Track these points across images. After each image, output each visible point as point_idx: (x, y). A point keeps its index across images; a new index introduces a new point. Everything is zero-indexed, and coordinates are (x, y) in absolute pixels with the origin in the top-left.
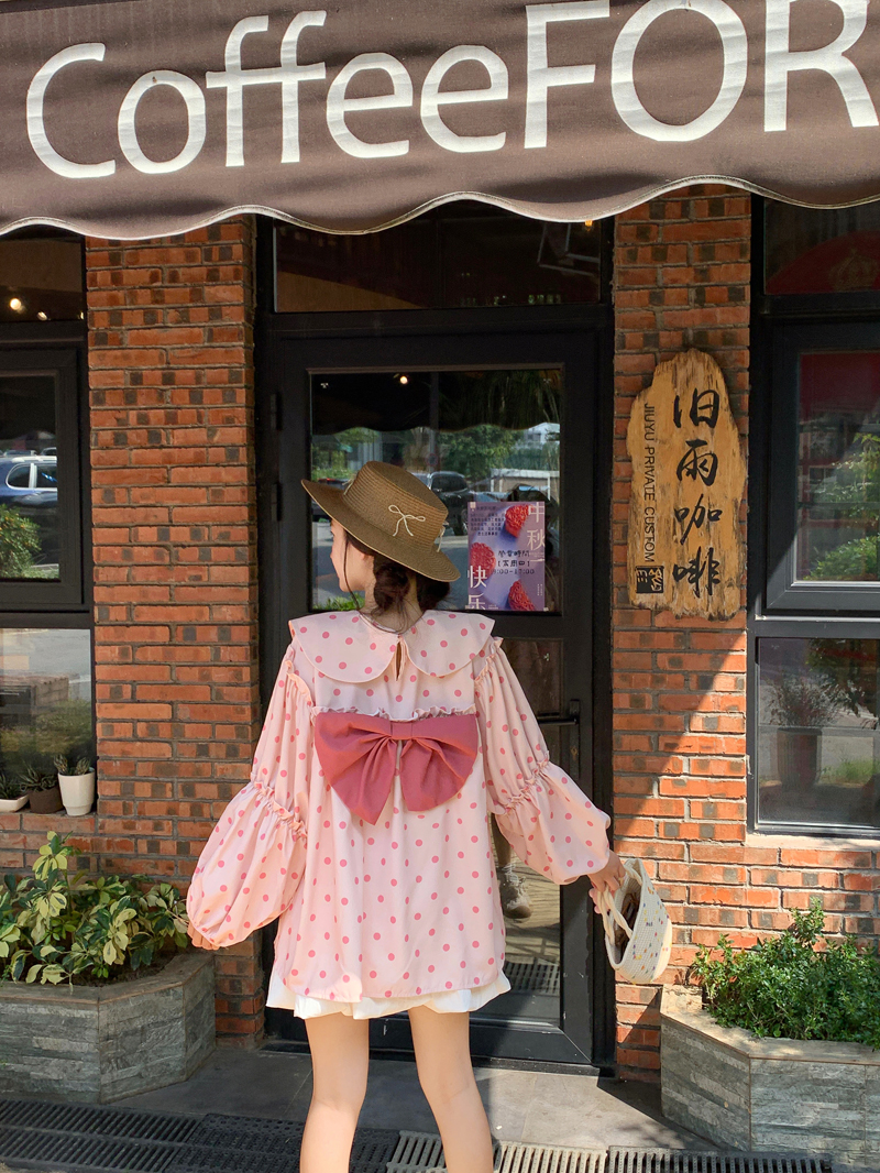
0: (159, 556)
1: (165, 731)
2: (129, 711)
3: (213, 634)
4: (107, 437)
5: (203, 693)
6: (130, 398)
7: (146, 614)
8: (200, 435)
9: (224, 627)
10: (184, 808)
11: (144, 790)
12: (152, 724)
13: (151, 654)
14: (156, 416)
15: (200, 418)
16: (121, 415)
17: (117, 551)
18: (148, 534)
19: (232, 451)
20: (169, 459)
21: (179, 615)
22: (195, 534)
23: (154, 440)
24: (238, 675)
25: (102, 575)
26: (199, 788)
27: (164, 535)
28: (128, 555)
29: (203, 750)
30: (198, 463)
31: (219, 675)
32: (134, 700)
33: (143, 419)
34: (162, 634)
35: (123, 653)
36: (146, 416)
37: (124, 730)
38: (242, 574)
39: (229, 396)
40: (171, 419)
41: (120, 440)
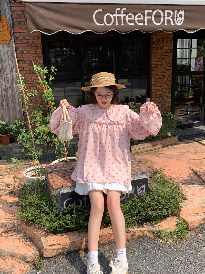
0: (161, 66)
1: (160, 90)
2: (156, 88)
3: (167, 76)
4: (155, 48)
5: (166, 84)
6: (158, 43)
7: (159, 74)
8: (167, 48)
9: (169, 76)
10: (162, 101)
11: (158, 99)
13: (159, 80)
15: (167, 46)
16: (157, 45)
17: (155, 65)
18: (160, 63)
19: (171, 50)
20: (163, 52)
21: (163, 74)
22: (166, 62)
23: (161, 49)
24: (170, 82)
25: (153, 69)
26: (164, 98)
27: (162, 63)
28: (157, 66)
29: (165, 93)
30: (166, 52)
31: (168, 82)
34: (161, 77)
35: (156, 80)
36: (160, 45)
37: (155, 91)
38: (171, 68)
39: (171, 42)
40: (163, 46)
41: (157, 49)
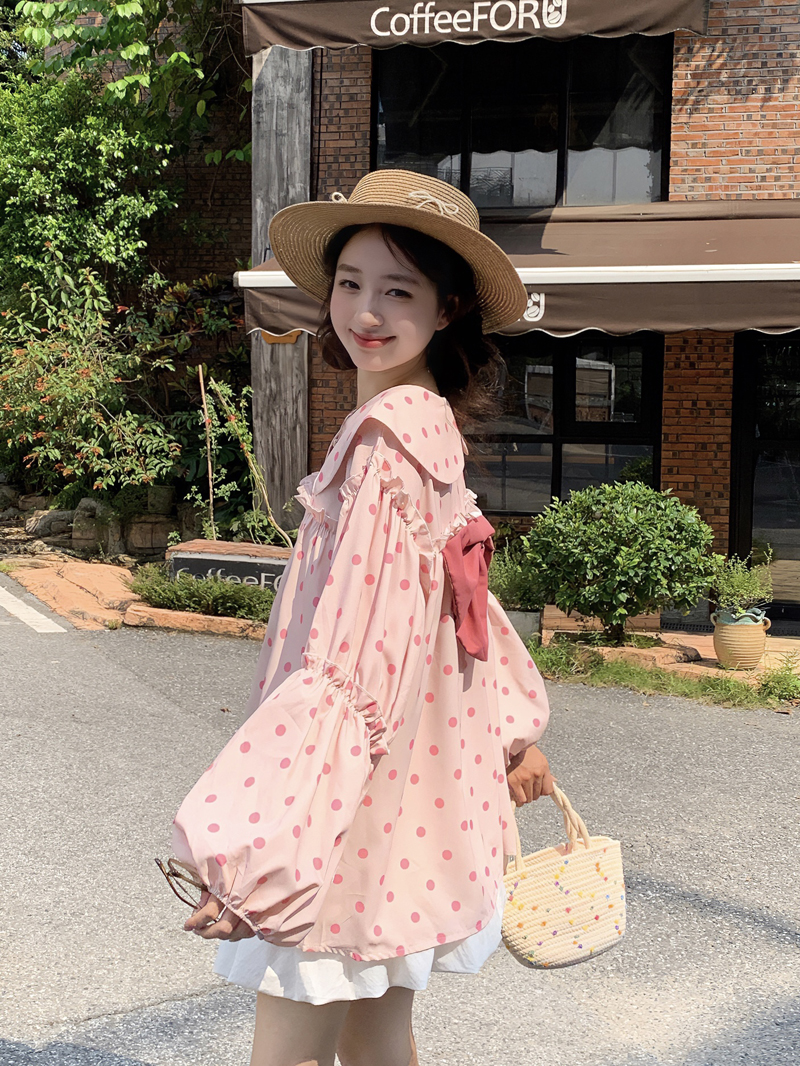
0: (692, 413)
1: (691, 487)
3: (714, 447)
4: (671, 364)
5: (709, 471)
6: (683, 349)
7: (685, 438)
8: (712, 365)
9: (720, 445)
12: (686, 484)
13: (686, 455)
14: (694, 357)
15: (713, 358)
16: (678, 356)
17: (673, 411)
18: (688, 404)
19: (726, 372)
20: (698, 374)
21: (700, 439)
22: (708, 404)
23: (692, 365)
24: (725, 464)
25: (666, 421)
26: (705, 510)
27: (694, 404)
28: (678, 413)
29: (708, 495)
30: (711, 376)
31: (716, 464)
32: (678, 473)
33: (687, 358)
34: (692, 447)
35: (674, 454)
38: (729, 422)
39: (726, 350)
40: (700, 358)
41: (677, 366)
